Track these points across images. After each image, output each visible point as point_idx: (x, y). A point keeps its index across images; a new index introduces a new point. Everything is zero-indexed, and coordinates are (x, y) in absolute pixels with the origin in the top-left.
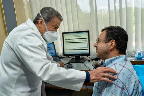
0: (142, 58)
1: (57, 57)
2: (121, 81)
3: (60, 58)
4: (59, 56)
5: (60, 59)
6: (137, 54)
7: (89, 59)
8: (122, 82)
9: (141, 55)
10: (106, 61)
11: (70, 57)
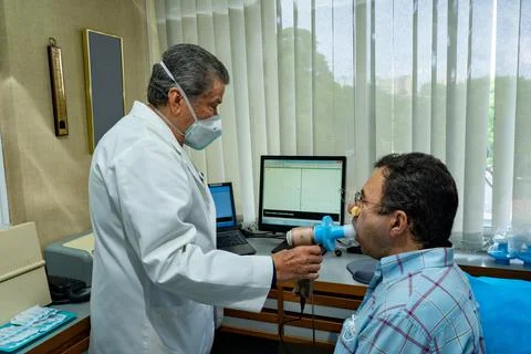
0: (512, 261)
1: (237, 232)
2: (423, 326)
3: (247, 234)
4: (243, 228)
5: (247, 240)
6: (496, 244)
7: (339, 247)
8: (426, 330)
9: (510, 249)
10: (384, 260)
11: (278, 234)
